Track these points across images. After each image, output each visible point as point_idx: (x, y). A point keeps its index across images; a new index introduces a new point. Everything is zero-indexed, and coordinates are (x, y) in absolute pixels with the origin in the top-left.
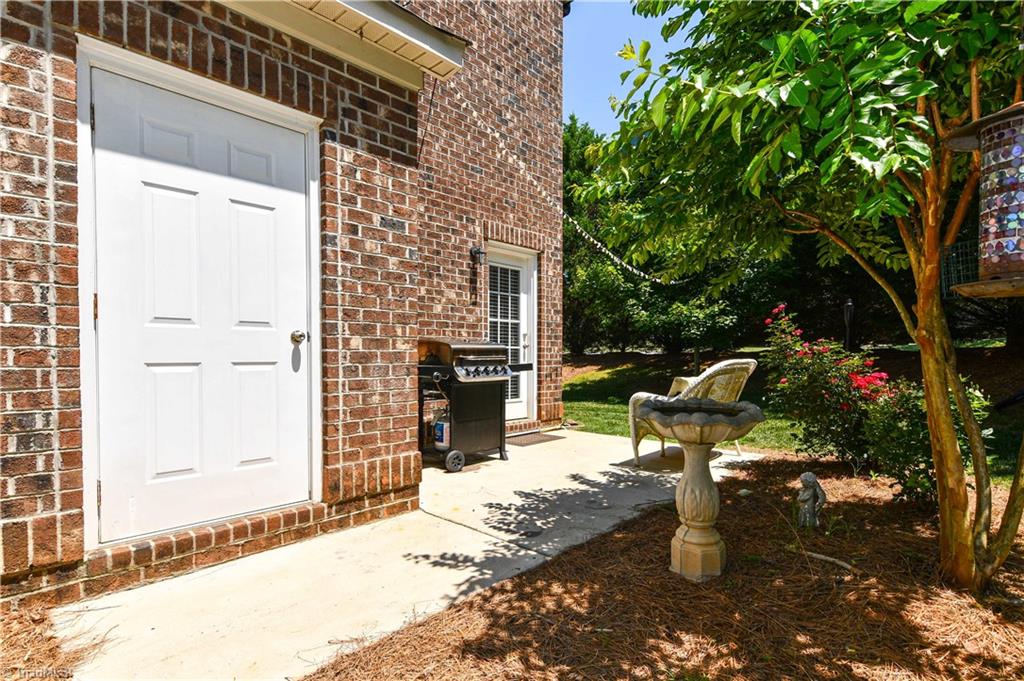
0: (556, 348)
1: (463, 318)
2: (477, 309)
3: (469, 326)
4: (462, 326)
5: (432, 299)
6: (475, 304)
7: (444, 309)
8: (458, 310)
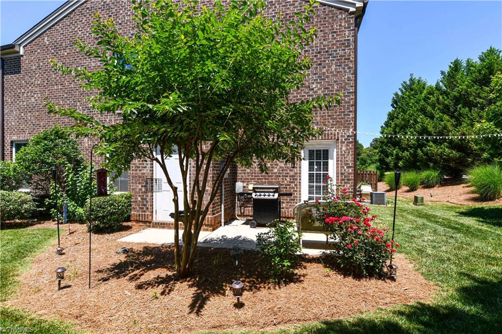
0: (348, 185)
1: (288, 173)
2: (295, 170)
3: (290, 176)
4: (287, 176)
5: (273, 167)
6: (294, 167)
7: (278, 170)
8: (285, 170)
